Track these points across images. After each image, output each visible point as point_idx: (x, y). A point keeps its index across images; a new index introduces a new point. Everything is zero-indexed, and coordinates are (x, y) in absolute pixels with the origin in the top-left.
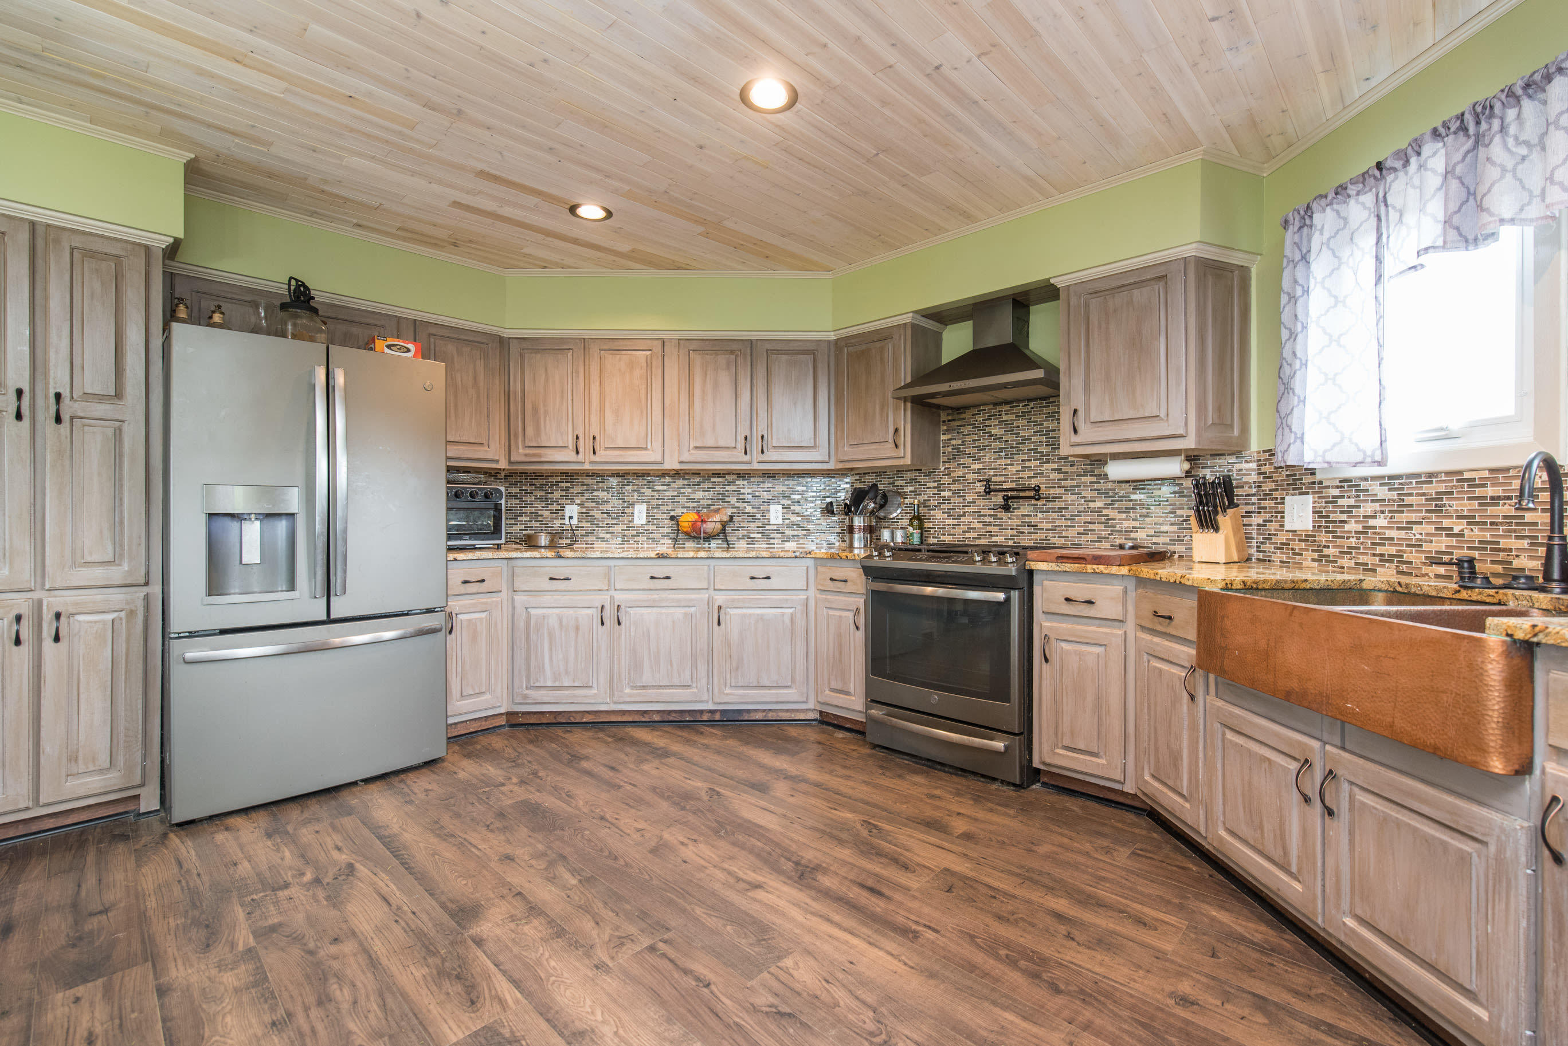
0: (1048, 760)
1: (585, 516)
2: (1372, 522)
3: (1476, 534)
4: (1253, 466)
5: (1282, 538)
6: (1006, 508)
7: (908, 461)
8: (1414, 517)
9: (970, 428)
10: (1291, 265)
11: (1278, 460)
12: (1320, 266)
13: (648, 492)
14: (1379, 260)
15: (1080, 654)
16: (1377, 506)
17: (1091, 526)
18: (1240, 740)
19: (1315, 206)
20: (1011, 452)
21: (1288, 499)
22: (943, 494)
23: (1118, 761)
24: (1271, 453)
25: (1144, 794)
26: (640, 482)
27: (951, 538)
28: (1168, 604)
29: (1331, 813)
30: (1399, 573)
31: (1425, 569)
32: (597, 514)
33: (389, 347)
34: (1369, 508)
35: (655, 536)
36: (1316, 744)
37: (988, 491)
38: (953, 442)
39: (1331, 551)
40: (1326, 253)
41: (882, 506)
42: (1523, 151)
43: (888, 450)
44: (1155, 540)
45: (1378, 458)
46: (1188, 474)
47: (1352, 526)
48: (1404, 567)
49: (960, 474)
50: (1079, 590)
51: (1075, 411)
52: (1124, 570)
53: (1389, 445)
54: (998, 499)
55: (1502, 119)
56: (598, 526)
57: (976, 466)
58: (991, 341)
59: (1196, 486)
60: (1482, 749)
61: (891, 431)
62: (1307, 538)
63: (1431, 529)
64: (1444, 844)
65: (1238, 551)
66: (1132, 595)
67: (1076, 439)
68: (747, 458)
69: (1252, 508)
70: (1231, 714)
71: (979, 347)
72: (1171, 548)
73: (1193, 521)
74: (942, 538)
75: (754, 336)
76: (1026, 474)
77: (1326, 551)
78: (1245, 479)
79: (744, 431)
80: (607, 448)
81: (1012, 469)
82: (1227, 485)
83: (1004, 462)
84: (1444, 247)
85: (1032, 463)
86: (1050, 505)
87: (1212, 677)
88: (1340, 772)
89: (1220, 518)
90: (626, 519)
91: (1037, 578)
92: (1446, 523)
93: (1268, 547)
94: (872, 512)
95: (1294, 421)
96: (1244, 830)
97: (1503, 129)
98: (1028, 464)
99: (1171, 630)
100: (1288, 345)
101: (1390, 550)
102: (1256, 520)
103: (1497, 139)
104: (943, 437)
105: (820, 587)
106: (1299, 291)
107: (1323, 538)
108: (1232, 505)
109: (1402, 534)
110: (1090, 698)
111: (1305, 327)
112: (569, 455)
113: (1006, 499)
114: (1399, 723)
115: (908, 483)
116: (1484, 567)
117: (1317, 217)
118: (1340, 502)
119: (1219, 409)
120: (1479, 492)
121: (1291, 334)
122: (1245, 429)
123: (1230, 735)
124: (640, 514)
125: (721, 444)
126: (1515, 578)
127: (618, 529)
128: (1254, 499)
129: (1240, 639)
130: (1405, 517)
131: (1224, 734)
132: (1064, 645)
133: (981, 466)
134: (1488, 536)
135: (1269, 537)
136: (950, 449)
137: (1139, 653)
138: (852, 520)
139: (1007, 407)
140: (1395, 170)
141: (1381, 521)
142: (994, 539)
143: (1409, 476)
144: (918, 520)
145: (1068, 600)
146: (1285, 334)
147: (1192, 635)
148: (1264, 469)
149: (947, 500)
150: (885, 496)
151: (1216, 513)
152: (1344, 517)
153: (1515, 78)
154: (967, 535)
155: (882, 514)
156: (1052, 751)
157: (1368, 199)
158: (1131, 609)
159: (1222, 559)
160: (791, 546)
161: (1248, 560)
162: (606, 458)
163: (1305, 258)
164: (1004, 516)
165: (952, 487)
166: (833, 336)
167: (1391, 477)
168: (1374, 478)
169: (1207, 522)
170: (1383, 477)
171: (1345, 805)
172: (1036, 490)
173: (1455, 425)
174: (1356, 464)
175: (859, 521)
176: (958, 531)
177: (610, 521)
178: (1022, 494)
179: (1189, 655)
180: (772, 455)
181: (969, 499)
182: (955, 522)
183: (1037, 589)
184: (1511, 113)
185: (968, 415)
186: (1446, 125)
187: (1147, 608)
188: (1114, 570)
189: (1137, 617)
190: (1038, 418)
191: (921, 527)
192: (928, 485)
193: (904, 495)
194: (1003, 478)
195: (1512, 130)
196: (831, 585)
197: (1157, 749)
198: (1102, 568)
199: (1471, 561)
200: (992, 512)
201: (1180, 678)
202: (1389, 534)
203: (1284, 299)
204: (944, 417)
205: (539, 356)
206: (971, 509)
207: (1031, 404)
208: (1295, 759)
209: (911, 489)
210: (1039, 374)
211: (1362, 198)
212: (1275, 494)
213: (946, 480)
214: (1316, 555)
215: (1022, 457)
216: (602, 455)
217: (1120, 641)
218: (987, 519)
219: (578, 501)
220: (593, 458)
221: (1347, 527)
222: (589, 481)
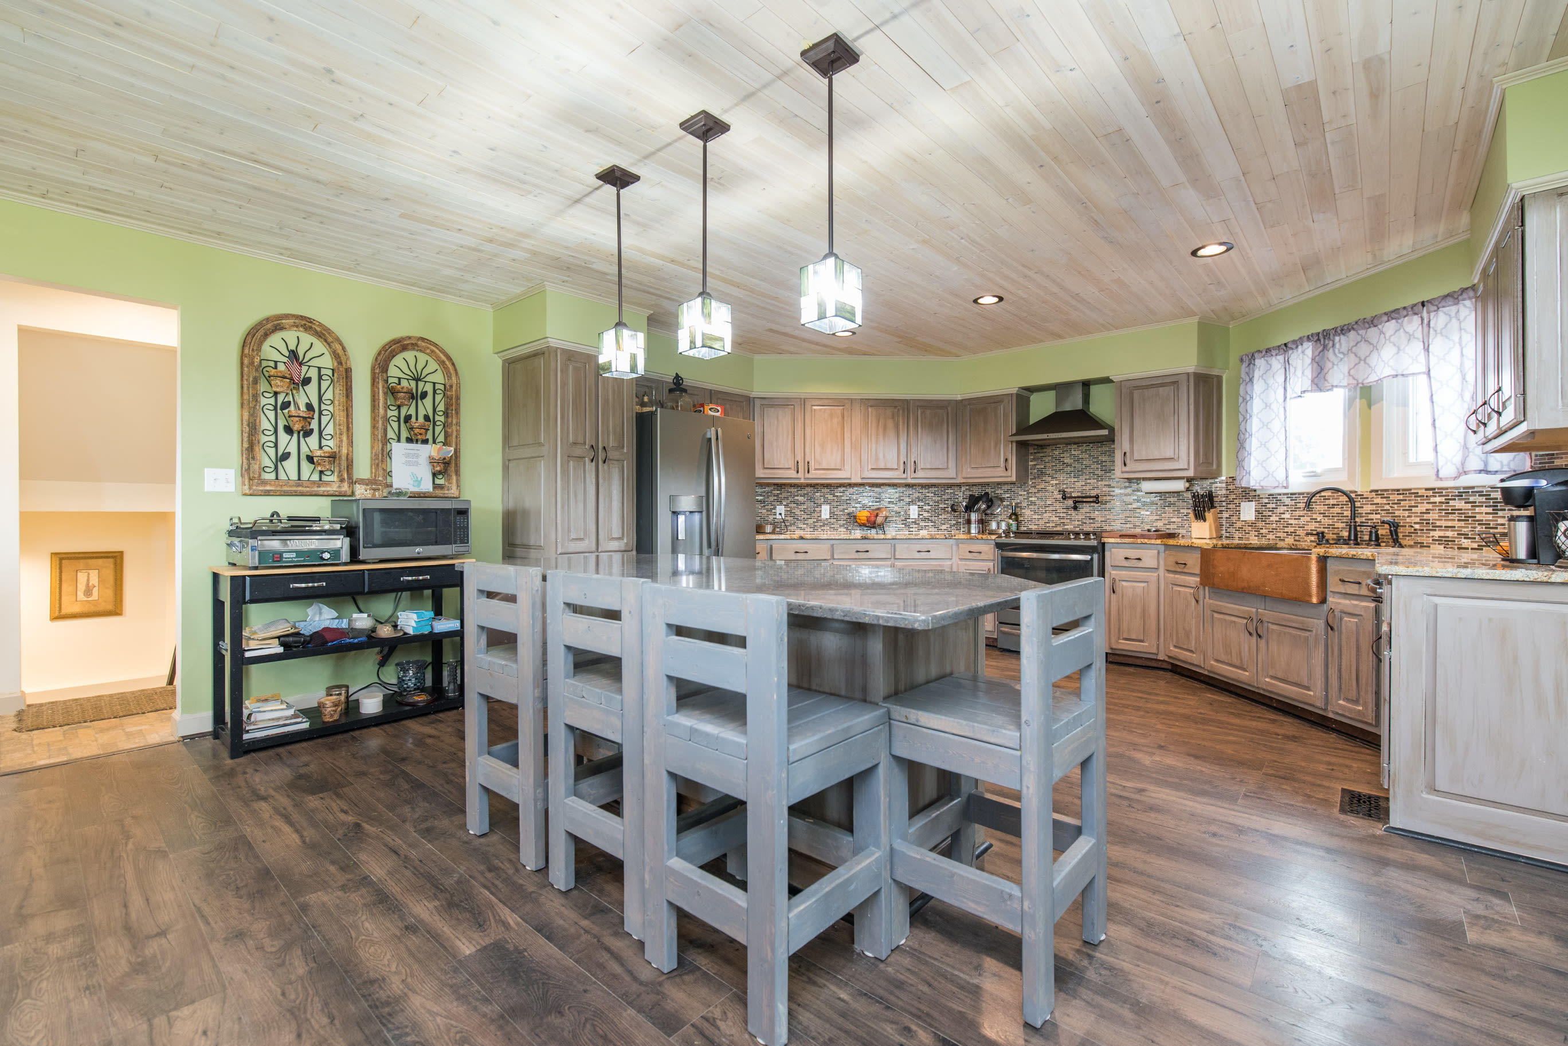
0: (1114, 647)
1: (790, 513)
2: (1283, 516)
3: (1326, 521)
4: (1224, 485)
5: (1239, 525)
6: (1075, 508)
7: (1014, 479)
8: (1301, 513)
9: (1050, 458)
10: (1244, 383)
11: (1237, 483)
12: (1258, 387)
13: (830, 497)
14: (1285, 389)
15: (1134, 588)
16: (1285, 508)
17: (1129, 519)
18: (1221, 616)
19: (1256, 355)
20: (1078, 474)
21: (1242, 504)
22: (1030, 499)
23: (1154, 642)
24: (1233, 479)
25: (1170, 657)
26: (825, 490)
27: (1036, 527)
28: (1182, 557)
29: (1260, 636)
30: (1295, 540)
31: (1306, 538)
32: (797, 512)
33: (710, 409)
34: (1282, 509)
35: (835, 526)
36: (1254, 610)
37: (1064, 498)
38: (1038, 467)
39: (1263, 531)
40: (1261, 382)
41: (989, 507)
42: (1341, 356)
43: (1001, 472)
44: (1168, 527)
45: (1285, 485)
46: (1188, 489)
47: (1274, 518)
48: (1297, 538)
49: (1043, 487)
50: (1133, 553)
51: (1125, 453)
52: (1159, 541)
53: (1290, 478)
54: (1070, 502)
55: (1333, 341)
56: (798, 519)
57: (1054, 482)
58: (1068, 407)
59: (1193, 497)
60: (1310, 596)
61: (1002, 459)
62: (1252, 525)
63: (1308, 519)
64: (1300, 636)
65: (1216, 531)
66: (1162, 555)
67: (1125, 469)
68: (904, 476)
69: (1223, 509)
70: (1217, 605)
71: (1059, 410)
72: (1176, 531)
73: (1192, 516)
74: (1030, 527)
75: (908, 397)
76: (1087, 488)
77: (1262, 531)
78: (1219, 493)
79: (903, 459)
80: (816, 469)
81: (1079, 484)
82: (1210, 496)
83: (1073, 480)
84: (1311, 391)
85: (1092, 481)
86: (1104, 506)
87: (1207, 588)
88: (1265, 619)
89: (1207, 514)
90: (816, 515)
91: (1107, 547)
92: (1314, 516)
93: (1231, 530)
94: (984, 511)
95: (1245, 464)
96: (1223, 657)
97: (1333, 345)
98: (1088, 481)
99: (1185, 570)
100: (1243, 424)
101: (1290, 529)
102: (1225, 515)
103: (1331, 350)
104: (1030, 463)
105: (961, 557)
106: (1248, 398)
107: (1260, 524)
108: (1213, 507)
109: (1296, 522)
110: (1139, 610)
111: (1251, 416)
112: (792, 473)
113: (1075, 502)
114: (1284, 592)
115: (1005, 492)
116: (1329, 536)
117: (1257, 362)
118: (1268, 506)
119: (1206, 455)
120: (1327, 502)
121: (1244, 418)
122: (1219, 465)
123: (1216, 615)
124: (825, 511)
125: (889, 466)
126: (1339, 540)
127: (811, 521)
128: (1224, 504)
129: (1222, 569)
130: (1298, 513)
131: (1213, 615)
132: (1124, 583)
133: (1057, 482)
134: (1330, 522)
135: (1232, 525)
136: (1036, 471)
137: (1166, 584)
138: (969, 516)
139: (1076, 446)
140: (1292, 349)
141: (1287, 516)
142: (1066, 527)
143: (1300, 494)
144: (1015, 515)
145: (1126, 558)
146: (1241, 418)
147: (1197, 571)
148: (1229, 487)
149: (1033, 503)
150: (991, 501)
151: (1205, 511)
152: (1270, 514)
153: (1338, 323)
154: (1048, 525)
155: (989, 512)
156: (1117, 642)
157: (1281, 358)
158: (1162, 562)
159: (1208, 536)
160: (924, 533)
161: (1221, 537)
162: (816, 475)
163: (1251, 380)
164: (1072, 512)
165: (1037, 495)
166: (959, 398)
167: (1291, 494)
168: (1284, 494)
169: (1200, 516)
170: (1287, 494)
171: (1265, 632)
172: (1097, 497)
173: (1319, 470)
174: (1275, 487)
175: (974, 516)
176: (1041, 522)
177: (806, 517)
178: (1085, 500)
179: (1196, 581)
180: (920, 474)
181: (1048, 503)
182: (1040, 517)
183: (1107, 554)
184: (1337, 339)
185: (1048, 450)
186: (1312, 335)
187: (1172, 560)
188: (1153, 541)
189: (1165, 565)
190: (1094, 453)
191: (1017, 520)
192: (1020, 493)
193: (1002, 500)
194: (1072, 490)
195: (1337, 346)
196: (970, 556)
197: (1177, 633)
198: (1146, 541)
199: (1323, 533)
200: (1065, 511)
201: (1190, 593)
202: (1290, 522)
203: (1241, 400)
204: (1031, 450)
205: (773, 409)
206: (1051, 508)
207: (1091, 445)
208: (1245, 618)
209: (1008, 495)
210: (1105, 432)
211: (1278, 357)
212: (1236, 501)
213: (1033, 490)
214: (1256, 533)
215: (1085, 477)
216: (813, 474)
217: (1155, 579)
218: (1061, 515)
219: (785, 503)
220: (807, 476)
221: (1272, 519)
222: (792, 490)
